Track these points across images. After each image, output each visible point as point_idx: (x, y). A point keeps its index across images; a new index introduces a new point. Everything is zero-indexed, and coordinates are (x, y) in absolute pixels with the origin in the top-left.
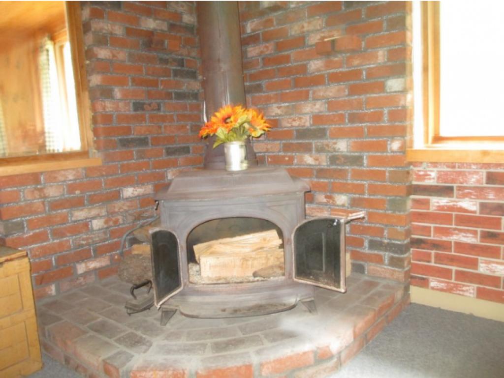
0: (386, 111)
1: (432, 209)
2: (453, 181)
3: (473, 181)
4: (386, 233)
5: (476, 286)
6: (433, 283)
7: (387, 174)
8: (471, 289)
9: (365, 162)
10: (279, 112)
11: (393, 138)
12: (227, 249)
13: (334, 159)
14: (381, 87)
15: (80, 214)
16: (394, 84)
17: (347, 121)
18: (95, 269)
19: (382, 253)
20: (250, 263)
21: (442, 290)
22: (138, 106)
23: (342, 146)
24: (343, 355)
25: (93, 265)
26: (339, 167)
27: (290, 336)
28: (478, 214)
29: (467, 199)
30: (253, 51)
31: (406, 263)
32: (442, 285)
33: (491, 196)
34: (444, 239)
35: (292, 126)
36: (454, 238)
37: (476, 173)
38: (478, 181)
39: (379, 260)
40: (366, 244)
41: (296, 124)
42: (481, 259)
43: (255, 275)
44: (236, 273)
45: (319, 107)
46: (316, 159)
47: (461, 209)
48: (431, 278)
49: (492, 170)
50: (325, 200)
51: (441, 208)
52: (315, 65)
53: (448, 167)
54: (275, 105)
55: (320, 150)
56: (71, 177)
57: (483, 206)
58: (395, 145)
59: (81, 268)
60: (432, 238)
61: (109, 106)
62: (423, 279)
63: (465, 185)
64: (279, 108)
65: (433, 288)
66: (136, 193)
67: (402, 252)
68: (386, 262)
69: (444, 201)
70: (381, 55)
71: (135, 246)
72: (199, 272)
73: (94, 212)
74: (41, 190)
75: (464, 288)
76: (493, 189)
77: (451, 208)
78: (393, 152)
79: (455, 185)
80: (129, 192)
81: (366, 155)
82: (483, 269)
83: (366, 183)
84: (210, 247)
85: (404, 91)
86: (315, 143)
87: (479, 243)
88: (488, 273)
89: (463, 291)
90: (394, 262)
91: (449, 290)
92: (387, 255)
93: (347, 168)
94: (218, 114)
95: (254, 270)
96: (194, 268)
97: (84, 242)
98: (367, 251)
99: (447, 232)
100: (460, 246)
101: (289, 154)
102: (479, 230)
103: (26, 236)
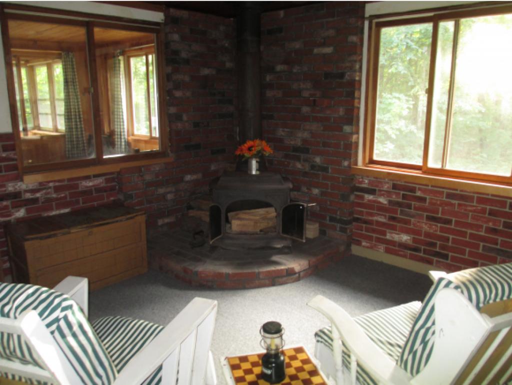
0: (342, 143)
1: (365, 201)
2: (377, 186)
3: (386, 187)
4: (338, 213)
5: (385, 246)
6: (364, 244)
7: (341, 179)
8: (382, 248)
9: (330, 170)
10: (283, 134)
11: (345, 159)
12: (247, 217)
13: (313, 167)
14: (341, 129)
15: (161, 191)
16: (347, 129)
17: (321, 145)
18: (167, 224)
19: (336, 224)
20: (259, 225)
21: (368, 247)
22: (196, 125)
23: (318, 160)
24: (302, 274)
25: (167, 220)
26: (315, 172)
27: (276, 263)
28: (387, 206)
29: (382, 197)
30: (269, 94)
31: (348, 231)
32: (368, 245)
33: (394, 197)
34: (370, 218)
35: (290, 144)
36: (375, 218)
37: (388, 183)
38: (388, 187)
39: (334, 228)
40: (328, 218)
41: (292, 143)
42: (388, 231)
43: (261, 231)
44: (250, 229)
45: (306, 135)
46: (303, 166)
47: (380, 203)
48: (362, 240)
49: (395, 182)
50: (306, 191)
51: (369, 201)
52: (305, 109)
53: (374, 178)
54: (281, 129)
55: (306, 160)
56: (157, 169)
57: (390, 202)
58: (346, 163)
59: (160, 222)
60: (364, 217)
61: (180, 125)
62: (358, 241)
63: (382, 189)
64: (283, 131)
65: (364, 247)
66: (192, 178)
67: (346, 225)
68: (338, 229)
69: (371, 197)
70: (341, 111)
71: (191, 211)
72: (231, 228)
73: (169, 189)
74: (142, 176)
75: (379, 247)
76: (395, 193)
77: (374, 201)
78: (344, 166)
79: (377, 189)
80: (188, 178)
81: (330, 167)
82: (388, 237)
83: (329, 183)
84: (237, 214)
85: (352, 134)
86: (302, 156)
87: (387, 222)
88: (391, 239)
89: (378, 248)
90: (343, 230)
91: (371, 248)
92: (338, 225)
93: (320, 173)
94: (246, 145)
95: (260, 228)
96: (228, 226)
97: (162, 207)
98: (328, 222)
99: (372, 215)
100: (378, 223)
101: (288, 160)
102: (387, 215)
103: (134, 202)
